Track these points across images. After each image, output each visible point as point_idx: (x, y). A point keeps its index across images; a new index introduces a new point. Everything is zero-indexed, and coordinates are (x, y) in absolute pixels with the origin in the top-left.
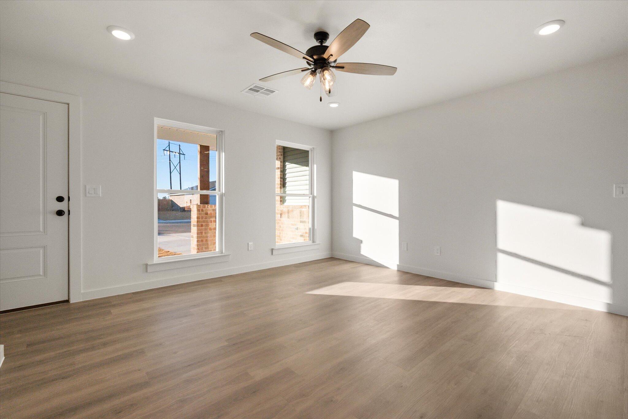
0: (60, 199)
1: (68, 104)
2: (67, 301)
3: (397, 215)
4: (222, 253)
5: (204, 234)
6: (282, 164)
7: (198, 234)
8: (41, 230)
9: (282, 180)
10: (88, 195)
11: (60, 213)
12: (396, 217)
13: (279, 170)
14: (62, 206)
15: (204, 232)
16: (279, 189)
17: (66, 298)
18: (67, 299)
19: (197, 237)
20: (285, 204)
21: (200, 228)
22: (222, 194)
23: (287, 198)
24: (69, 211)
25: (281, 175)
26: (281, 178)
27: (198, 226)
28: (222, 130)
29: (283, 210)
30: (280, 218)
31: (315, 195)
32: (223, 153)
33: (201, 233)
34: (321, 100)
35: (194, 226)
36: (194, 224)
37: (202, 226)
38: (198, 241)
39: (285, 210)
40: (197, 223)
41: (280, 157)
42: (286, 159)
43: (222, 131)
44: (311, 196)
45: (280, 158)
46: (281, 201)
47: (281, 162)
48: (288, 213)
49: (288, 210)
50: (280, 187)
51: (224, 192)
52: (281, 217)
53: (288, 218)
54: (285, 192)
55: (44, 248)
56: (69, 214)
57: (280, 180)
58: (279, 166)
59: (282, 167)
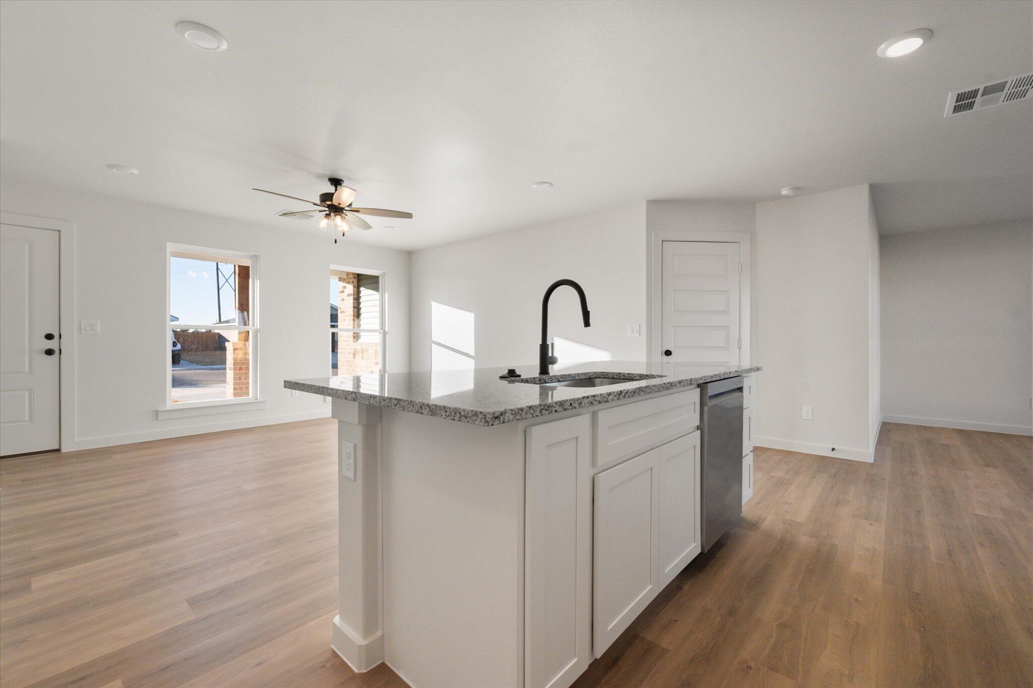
0: (49, 337)
1: (59, 231)
2: (58, 450)
3: (472, 353)
4: (257, 399)
5: (243, 380)
6: (356, 289)
7: (234, 379)
8: (27, 371)
9: (356, 310)
10: (83, 332)
11: (49, 352)
12: (472, 356)
13: (352, 298)
14: (52, 344)
15: (243, 377)
16: (352, 322)
17: (57, 447)
18: (59, 448)
19: (234, 383)
20: (360, 341)
21: (238, 371)
22: (257, 332)
23: (361, 334)
24: (60, 350)
25: (354, 303)
26: (354, 307)
27: (235, 369)
28: (257, 254)
29: (356, 349)
30: (352, 359)
31: (387, 330)
32: (258, 281)
33: (240, 379)
34: (336, 242)
35: (230, 369)
36: (230, 367)
37: (241, 369)
38: (235, 389)
39: (359, 348)
40: (234, 366)
41: (352, 280)
42: (361, 283)
43: (256, 256)
44: (382, 331)
45: (353, 282)
46: (354, 337)
47: (354, 287)
48: (362, 352)
49: (362, 349)
50: (353, 319)
51: (258, 328)
52: (354, 358)
53: (363, 359)
54: (359, 326)
55: (30, 391)
56: (60, 353)
57: (353, 310)
58: (352, 292)
59: (356, 293)
